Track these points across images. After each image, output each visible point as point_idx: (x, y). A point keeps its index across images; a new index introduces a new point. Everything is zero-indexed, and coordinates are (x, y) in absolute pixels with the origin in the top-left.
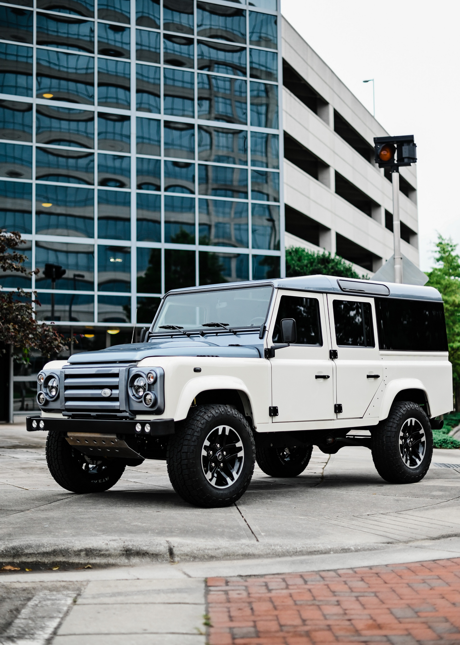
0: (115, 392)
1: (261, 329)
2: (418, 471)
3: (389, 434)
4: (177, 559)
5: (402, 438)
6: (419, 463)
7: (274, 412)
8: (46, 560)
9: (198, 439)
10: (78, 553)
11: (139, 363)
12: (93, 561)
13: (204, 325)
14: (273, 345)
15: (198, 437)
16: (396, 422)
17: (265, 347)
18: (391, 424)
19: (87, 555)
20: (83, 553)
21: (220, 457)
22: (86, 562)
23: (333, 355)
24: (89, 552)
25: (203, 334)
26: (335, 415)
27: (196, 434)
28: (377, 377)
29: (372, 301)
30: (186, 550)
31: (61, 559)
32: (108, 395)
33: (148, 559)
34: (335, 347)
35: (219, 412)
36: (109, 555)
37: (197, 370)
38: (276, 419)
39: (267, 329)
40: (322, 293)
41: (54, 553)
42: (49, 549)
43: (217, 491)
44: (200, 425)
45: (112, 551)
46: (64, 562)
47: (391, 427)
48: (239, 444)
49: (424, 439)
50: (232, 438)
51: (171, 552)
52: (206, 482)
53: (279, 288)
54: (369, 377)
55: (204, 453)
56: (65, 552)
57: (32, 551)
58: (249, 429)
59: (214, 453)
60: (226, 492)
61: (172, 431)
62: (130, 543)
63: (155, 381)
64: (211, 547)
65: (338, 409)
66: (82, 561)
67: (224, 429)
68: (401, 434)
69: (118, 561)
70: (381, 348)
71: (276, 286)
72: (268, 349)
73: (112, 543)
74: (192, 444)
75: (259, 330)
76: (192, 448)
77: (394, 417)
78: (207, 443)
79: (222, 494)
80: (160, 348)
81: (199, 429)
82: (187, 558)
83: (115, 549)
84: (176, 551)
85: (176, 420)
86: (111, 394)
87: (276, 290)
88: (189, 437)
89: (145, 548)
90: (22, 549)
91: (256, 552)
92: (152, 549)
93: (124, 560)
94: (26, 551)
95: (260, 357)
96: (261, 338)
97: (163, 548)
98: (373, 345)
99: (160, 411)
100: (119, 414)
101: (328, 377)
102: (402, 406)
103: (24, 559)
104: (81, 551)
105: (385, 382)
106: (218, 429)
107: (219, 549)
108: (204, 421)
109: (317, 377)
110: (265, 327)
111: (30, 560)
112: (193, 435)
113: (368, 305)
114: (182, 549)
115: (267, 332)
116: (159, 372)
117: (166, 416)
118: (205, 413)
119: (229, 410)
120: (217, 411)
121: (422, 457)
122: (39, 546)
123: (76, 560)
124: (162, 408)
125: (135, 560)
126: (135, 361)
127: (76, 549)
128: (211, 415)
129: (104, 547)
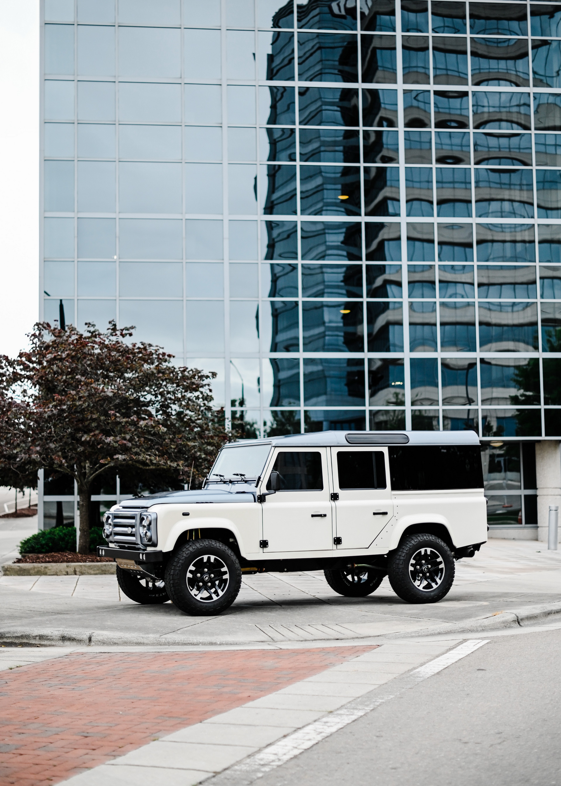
0: (134, 530)
1: (257, 480)
2: (432, 594)
3: (397, 561)
4: (92, 644)
5: (412, 565)
6: (435, 586)
7: (264, 544)
8: (17, 641)
9: (182, 565)
10: (35, 638)
11: (149, 509)
12: (43, 643)
13: (234, 474)
14: (266, 492)
15: (182, 564)
16: (405, 551)
17: (258, 493)
18: (400, 553)
19: (40, 639)
20: (38, 638)
21: (207, 578)
22: (39, 643)
23: (335, 497)
24: (41, 637)
25: (231, 482)
26: (335, 546)
27: (181, 561)
28: (385, 513)
29: (385, 450)
30: (100, 638)
31: (25, 641)
32: (129, 532)
33: (75, 643)
34: (337, 490)
35: (203, 545)
36: (52, 640)
37: (186, 514)
38: (266, 550)
39: (261, 479)
40: (326, 447)
41: (22, 637)
42: (19, 635)
43: (202, 604)
44: (185, 555)
45: (54, 637)
46: (27, 643)
47: (400, 555)
48: (225, 569)
49: (442, 566)
50: (218, 564)
51: (90, 640)
52: (190, 597)
53: (276, 447)
54: (374, 514)
55: (189, 575)
56: (27, 637)
57: (9, 636)
58: (234, 558)
59: (202, 575)
60: (210, 605)
61: (161, 559)
62: (66, 633)
63: (150, 523)
64: (116, 637)
65: (338, 541)
66: (37, 642)
67: (209, 558)
68: (412, 561)
69: (57, 643)
70: (394, 488)
71: (273, 445)
72: (260, 495)
73: (55, 632)
74: (177, 568)
75: (255, 481)
76: (177, 571)
77: (404, 547)
78: (191, 568)
79: (207, 606)
80: (173, 496)
81: (184, 558)
82: (99, 643)
83: (56, 636)
84: (93, 639)
85: (164, 551)
86: (132, 532)
87: (273, 448)
88: (175, 564)
89: (74, 636)
90: (5, 634)
91: (146, 641)
92: (78, 637)
93: (61, 643)
94: (7, 635)
95: (255, 501)
96: (257, 486)
97: (85, 637)
98: (384, 486)
99: (155, 545)
100: (136, 546)
101: (325, 515)
102: (413, 538)
103: (5, 640)
104: (37, 636)
105: (396, 518)
106: (203, 558)
107: (121, 638)
108: (189, 552)
109: (313, 516)
110: (260, 478)
111: (8, 641)
112: (179, 563)
113: (382, 454)
114: (98, 637)
115: (260, 482)
116: (153, 516)
117: (158, 549)
118: (191, 546)
119: (213, 544)
120: (201, 544)
121: (439, 582)
122: (14, 632)
123: (33, 642)
124: (156, 542)
125: (67, 643)
126: (147, 508)
127: (34, 635)
128: (196, 547)
129: (50, 634)
